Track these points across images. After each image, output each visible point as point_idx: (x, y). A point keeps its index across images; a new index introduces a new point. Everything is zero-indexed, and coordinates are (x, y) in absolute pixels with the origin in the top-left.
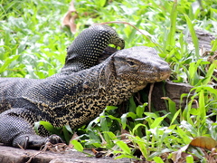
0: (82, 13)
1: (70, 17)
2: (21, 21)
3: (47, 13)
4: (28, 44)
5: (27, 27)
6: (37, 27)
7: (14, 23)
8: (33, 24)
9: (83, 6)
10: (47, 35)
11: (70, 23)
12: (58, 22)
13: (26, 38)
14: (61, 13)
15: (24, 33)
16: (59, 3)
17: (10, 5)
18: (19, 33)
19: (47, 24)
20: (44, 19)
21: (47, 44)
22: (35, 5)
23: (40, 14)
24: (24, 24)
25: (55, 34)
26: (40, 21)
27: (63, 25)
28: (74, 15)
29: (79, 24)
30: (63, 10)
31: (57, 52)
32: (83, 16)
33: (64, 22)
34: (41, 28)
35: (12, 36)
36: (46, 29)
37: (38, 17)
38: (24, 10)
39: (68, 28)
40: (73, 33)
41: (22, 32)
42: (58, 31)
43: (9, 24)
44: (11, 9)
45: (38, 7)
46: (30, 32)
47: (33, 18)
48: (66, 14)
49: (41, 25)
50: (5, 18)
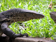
1: (51, 5)
2: (38, 6)
3: (45, 4)
4: (40, 12)
5: (39, 8)
6: (42, 8)
7: (36, 7)
8: (41, 7)
9: (54, 2)
12: (47, 6)
13: (39, 10)
14: (48, 4)
15: (39, 9)
16: (48, 1)
18: (37, 9)
20: (44, 6)
21: (45, 12)
22: (42, 2)
23: (43, 4)
24: (39, 7)
27: (49, 7)
29: (53, 7)
30: (49, 3)
31: (47, 14)
32: (54, 5)
34: (43, 8)
35: (36, 10)
37: (42, 5)
38: (39, 3)
40: (51, 9)
41: (38, 9)
42: (47, 9)
43: (35, 7)
44: (36, 3)
46: (40, 9)
48: (49, 4)
49: (43, 7)
50: (34, 5)
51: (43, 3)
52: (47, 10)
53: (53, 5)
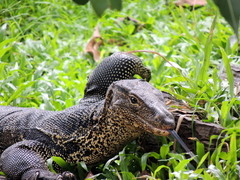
0: (108, 40)
2: (40, 45)
3: (69, 37)
4: (45, 70)
5: (45, 51)
6: (57, 52)
7: (31, 46)
8: (53, 48)
9: (109, 32)
10: (67, 62)
11: (94, 50)
12: (80, 48)
13: (43, 63)
14: (84, 38)
15: (42, 58)
16: (83, 27)
17: (29, 26)
18: (36, 57)
19: (68, 49)
20: (65, 44)
21: (66, 71)
22: (56, 28)
23: (61, 38)
24: (43, 48)
25: (76, 61)
26: (61, 46)
27: (85, 51)
28: (98, 41)
29: (103, 52)
30: (87, 35)
31: (77, 81)
32: (109, 43)
33: (87, 48)
34: (61, 53)
35: (28, 60)
36: (67, 55)
37: (59, 41)
38: (44, 32)
39: (91, 55)
40: (97, 61)
41: (39, 56)
42: (79, 57)
43: (26, 46)
44: (30, 31)
45: (60, 30)
46: (48, 57)
47: (53, 41)
48: (89, 40)
49: (61, 50)
50: (22, 40)
51: (64, 32)
52: (77, 65)
53: (106, 46)
